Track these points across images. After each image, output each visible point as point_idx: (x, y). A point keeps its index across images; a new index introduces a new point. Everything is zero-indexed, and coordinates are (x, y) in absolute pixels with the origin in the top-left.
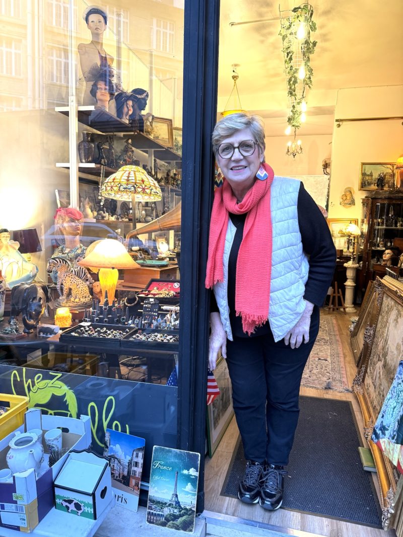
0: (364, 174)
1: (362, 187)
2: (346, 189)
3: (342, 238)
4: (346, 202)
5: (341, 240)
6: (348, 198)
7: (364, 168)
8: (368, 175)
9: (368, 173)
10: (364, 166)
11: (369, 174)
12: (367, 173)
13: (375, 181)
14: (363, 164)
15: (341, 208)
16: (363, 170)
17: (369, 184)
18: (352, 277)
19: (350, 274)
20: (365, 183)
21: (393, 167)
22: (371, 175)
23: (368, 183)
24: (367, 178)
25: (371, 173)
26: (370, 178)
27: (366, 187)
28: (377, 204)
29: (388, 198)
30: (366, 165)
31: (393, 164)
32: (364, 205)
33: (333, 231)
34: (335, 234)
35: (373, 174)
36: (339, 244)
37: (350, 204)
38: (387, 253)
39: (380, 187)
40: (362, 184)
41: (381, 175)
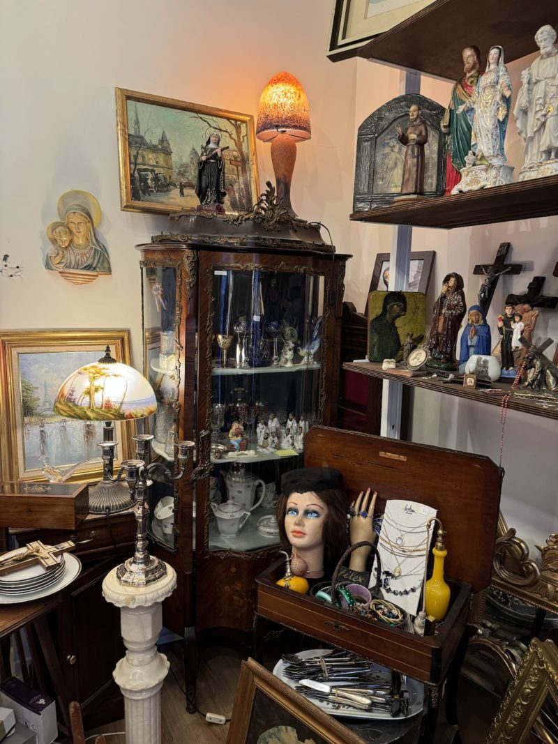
0: (134, 142)
1: (135, 195)
2: (65, 198)
4: (72, 257)
6: (80, 240)
7: (131, 115)
8: (154, 149)
9: (153, 139)
10: (131, 103)
11: (155, 142)
12: (147, 139)
13: (181, 174)
14: (129, 97)
15: (54, 283)
16: (131, 122)
17: (163, 186)
21: (238, 128)
22: (163, 148)
23: (156, 179)
24: (151, 158)
25: (163, 140)
26: (161, 158)
27: (152, 197)
28: (217, 273)
29: (260, 249)
30: (139, 104)
31: (236, 120)
32: (151, 272)
33: (27, 389)
34: (41, 402)
35: (173, 147)
36: (66, 441)
37: (89, 267)
38: (301, 512)
39: (211, 197)
40: (132, 182)
41: (212, 145)
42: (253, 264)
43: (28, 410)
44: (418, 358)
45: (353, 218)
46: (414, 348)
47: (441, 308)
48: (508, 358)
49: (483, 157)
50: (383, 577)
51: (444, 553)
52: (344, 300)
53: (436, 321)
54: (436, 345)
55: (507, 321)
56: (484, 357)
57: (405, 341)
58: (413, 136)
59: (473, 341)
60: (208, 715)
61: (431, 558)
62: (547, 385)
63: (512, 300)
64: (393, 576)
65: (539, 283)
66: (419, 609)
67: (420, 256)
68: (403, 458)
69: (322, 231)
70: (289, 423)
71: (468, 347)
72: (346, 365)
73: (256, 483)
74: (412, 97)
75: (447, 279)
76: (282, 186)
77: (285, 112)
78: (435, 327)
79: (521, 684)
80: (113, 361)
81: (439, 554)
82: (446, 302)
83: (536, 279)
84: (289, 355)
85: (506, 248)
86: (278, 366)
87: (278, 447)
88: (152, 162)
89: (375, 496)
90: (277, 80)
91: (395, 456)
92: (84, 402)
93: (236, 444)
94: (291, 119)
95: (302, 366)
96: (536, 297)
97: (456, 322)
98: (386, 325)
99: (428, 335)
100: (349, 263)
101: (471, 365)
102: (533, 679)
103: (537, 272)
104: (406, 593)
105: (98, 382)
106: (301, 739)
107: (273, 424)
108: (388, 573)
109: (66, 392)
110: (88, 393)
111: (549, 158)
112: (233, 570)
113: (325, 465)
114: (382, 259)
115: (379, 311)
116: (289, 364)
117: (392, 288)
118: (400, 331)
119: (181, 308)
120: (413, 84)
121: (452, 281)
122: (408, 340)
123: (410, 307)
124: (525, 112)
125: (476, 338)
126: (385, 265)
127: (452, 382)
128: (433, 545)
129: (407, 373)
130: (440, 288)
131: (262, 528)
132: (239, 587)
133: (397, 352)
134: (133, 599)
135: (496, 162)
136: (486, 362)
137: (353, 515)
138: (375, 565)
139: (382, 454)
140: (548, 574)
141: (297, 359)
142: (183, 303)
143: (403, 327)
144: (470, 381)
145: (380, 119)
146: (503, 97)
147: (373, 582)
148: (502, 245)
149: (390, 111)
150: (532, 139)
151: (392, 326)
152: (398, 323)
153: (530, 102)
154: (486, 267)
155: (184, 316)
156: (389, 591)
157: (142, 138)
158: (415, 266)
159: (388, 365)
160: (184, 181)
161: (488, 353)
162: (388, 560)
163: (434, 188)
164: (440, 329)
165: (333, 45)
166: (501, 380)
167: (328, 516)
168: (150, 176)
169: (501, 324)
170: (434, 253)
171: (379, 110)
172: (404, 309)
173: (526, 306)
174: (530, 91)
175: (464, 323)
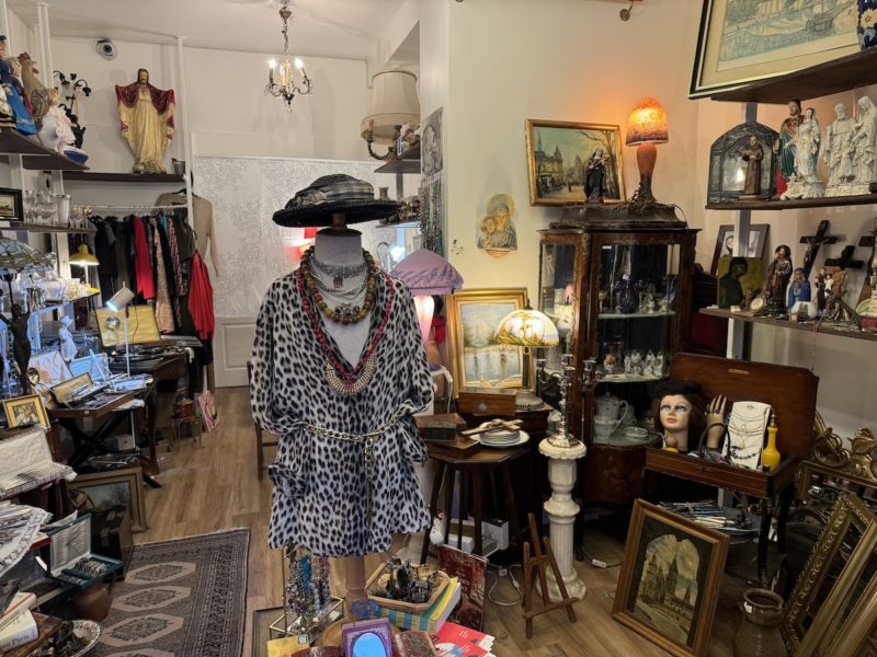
0: (539, 156)
1: (539, 194)
2: (492, 200)
3: (492, 347)
4: (496, 239)
5: (491, 353)
6: (501, 227)
7: (536, 137)
8: (551, 160)
9: (550, 153)
10: (536, 130)
11: (552, 155)
12: (547, 153)
13: (570, 176)
14: (535, 124)
16: (536, 143)
17: (557, 186)
18: (570, 488)
19: (562, 478)
20: (544, 183)
21: (608, 136)
22: (557, 159)
23: (553, 181)
24: (549, 167)
25: (557, 153)
26: (556, 167)
27: (550, 195)
28: (604, 247)
29: (634, 229)
30: (541, 129)
31: (607, 130)
32: (549, 247)
33: (465, 329)
34: (474, 338)
35: (564, 157)
36: (489, 365)
37: (505, 246)
38: (673, 407)
39: (595, 194)
40: (538, 185)
41: (596, 157)
42: (631, 241)
43: (467, 343)
44: (757, 304)
45: (708, 207)
46: (753, 298)
47: (774, 269)
48: (822, 303)
49: (802, 177)
50: (732, 450)
51: (776, 429)
52: (696, 262)
53: (771, 278)
54: (770, 296)
55: (821, 279)
56: (805, 303)
57: (747, 293)
58: (752, 157)
59: (798, 292)
60: (594, 561)
61: (766, 434)
62: (844, 318)
63: (829, 262)
64: (739, 449)
65: (850, 250)
66: (759, 464)
67: (757, 227)
68: (746, 373)
69: (677, 211)
70: (649, 357)
71: (794, 297)
72: (702, 311)
73: (621, 403)
74: (752, 125)
75: (778, 249)
76: (646, 179)
77: (651, 128)
78: (770, 283)
79: (833, 521)
80: (531, 309)
81: (772, 430)
82: (778, 265)
83: (848, 247)
84: (651, 304)
85: (825, 224)
86: (643, 313)
87: (642, 374)
88: (550, 170)
89: (725, 399)
90: (644, 106)
91: (741, 372)
92: (520, 335)
93: (610, 370)
94: (655, 133)
95: (660, 313)
96: (848, 261)
97: (785, 279)
98: (731, 282)
99: (764, 288)
100: (698, 234)
101: (796, 308)
102: (841, 517)
103: (849, 242)
104: (749, 457)
105: (528, 322)
106: (679, 540)
107: (636, 357)
108: (735, 447)
109: (507, 329)
110: (523, 329)
111: (842, 182)
112: (611, 458)
113: (686, 379)
114: (724, 229)
115: (726, 271)
116: (651, 312)
117: (735, 254)
118: (743, 286)
119: (578, 273)
120: (751, 114)
121: (782, 251)
122: (750, 292)
123: (750, 268)
124: (829, 152)
125: (799, 291)
126: (728, 234)
127: (782, 319)
128: (768, 425)
129: (750, 314)
130: (774, 256)
131: (628, 434)
132: (615, 471)
133: (741, 300)
134: (564, 453)
135: (810, 180)
136: (806, 306)
137: (709, 412)
138: (726, 442)
139: (731, 371)
140: (857, 457)
141: (657, 308)
142: (580, 269)
143: (745, 284)
144: (794, 318)
145: (728, 139)
146: (815, 141)
147: (724, 453)
148: (823, 222)
149: (735, 134)
150: (833, 169)
151: (737, 283)
152: (741, 280)
153: (831, 147)
154: (810, 238)
155: (580, 277)
156: (736, 457)
157: (543, 153)
158: (753, 235)
159: (734, 309)
160: (571, 181)
161: (808, 299)
162: (735, 439)
163: (768, 187)
164: (774, 284)
165: (693, 90)
166: (817, 318)
167: (692, 411)
168: (549, 179)
169: (817, 281)
170: (768, 226)
171: (727, 133)
172: (746, 270)
173: (837, 268)
174: (831, 140)
175: (792, 279)
